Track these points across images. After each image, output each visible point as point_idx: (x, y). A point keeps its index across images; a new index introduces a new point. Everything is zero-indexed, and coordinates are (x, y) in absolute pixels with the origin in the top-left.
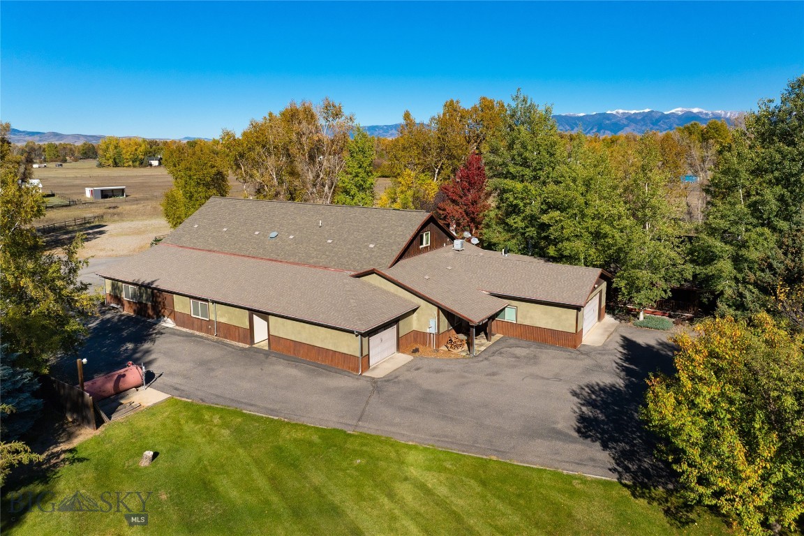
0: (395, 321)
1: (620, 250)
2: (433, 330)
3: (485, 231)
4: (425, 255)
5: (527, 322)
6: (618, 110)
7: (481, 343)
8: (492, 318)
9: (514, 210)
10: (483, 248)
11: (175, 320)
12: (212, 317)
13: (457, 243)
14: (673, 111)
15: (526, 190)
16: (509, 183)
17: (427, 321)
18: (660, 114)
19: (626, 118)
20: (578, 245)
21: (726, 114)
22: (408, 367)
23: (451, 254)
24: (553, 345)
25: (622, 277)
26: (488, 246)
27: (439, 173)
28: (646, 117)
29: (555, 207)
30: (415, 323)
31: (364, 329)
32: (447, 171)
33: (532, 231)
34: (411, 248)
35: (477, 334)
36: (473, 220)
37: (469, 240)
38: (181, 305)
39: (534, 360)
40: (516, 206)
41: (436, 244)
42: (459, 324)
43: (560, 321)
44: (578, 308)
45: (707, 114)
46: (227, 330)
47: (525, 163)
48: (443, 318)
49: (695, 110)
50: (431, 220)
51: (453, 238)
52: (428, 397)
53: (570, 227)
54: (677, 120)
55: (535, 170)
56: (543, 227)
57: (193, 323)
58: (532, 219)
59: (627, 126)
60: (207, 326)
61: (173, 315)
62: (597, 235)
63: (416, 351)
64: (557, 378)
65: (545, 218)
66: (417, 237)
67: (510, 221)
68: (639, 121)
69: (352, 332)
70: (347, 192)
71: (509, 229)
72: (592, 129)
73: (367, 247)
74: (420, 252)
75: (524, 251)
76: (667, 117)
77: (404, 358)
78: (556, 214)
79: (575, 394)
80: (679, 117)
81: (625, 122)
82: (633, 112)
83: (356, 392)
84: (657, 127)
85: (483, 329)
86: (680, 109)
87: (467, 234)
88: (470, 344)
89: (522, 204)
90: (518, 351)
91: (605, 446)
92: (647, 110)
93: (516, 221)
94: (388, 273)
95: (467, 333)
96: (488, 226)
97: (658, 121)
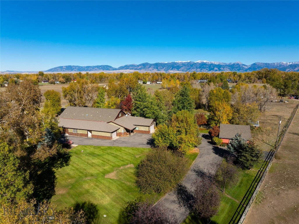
0: (116, 131)
1: (157, 116)
2: (123, 132)
3: (132, 112)
4: (120, 118)
5: (140, 130)
6: (179, 61)
7: (132, 134)
8: (134, 129)
9: (138, 108)
10: (132, 116)
11: (69, 134)
12: (78, 132)
13: (126, 115)
14: (197, 62)
15: (140, 104)
16: (137, 102)
17: (122, 130)
18: (193, 63)
19: (182, 64)
20: (150, 115)
21: (215, 63)
22: (119, 138)
23: (125, 117)
24: (145, 134)
25: (158, 121)
26: (133, 115)
27: (120, 97)
28: (188, 63)
29: (146, 107)
30: (119, 131)
31: (111, 132)
32: (122, 96)
33: (142, 112)
34: (118, 117)
35: (131, 132)
36: (129, 110)
37: (129, 114)
38: (70, 131)
39: (141, 136)
40: (138, 107)
41: (122, 116)
42: (128, 131)
43: (146, 129)
44: (149, 127)
45: (209, 63)
46: (82, 135)
47: (140, 98)
48: (125, 130)
49: (205, 61)
50: (121, 111)
51: (125, 114)
52: (123, 142)
53: (148, 111)
54: (199, 65)
55: (142, 99)
56: (144, 111)
57: (73, 134)
58: (142, 109)
59: (182, 67)
60: (77, 134)
61: (68, 133)
62: (154, 113)
63: (120, 136)
64: (145, 138)
65: (144, 110)
66: (119, 114)
67: (137, 110)
68: (186, 65)
69: (109, 132)
70: (98, 103)
71: (137, 111)
72: (170, 68)
73: (109, 117)
74: (119, 117)
75: (141, 116)
76: (196, 64)
77: (118, 137)
78: (146, 109)
79: (147, 140)
80: (200, 64)
81: (181, 65)
82: (184, 62)
83: (111, 142)
84: (192, 67)
85: (132, 131)
86: (200, 61)
87: (128, 113)
88: (130, 134)
89: (139, 106)
90: (139, 135)
91: (150, 145)
92: (189, 61)
93: (139, 110)
94: (114, 122)
95: (129, 132)
96: (133, 111)
97: (193, 65)
